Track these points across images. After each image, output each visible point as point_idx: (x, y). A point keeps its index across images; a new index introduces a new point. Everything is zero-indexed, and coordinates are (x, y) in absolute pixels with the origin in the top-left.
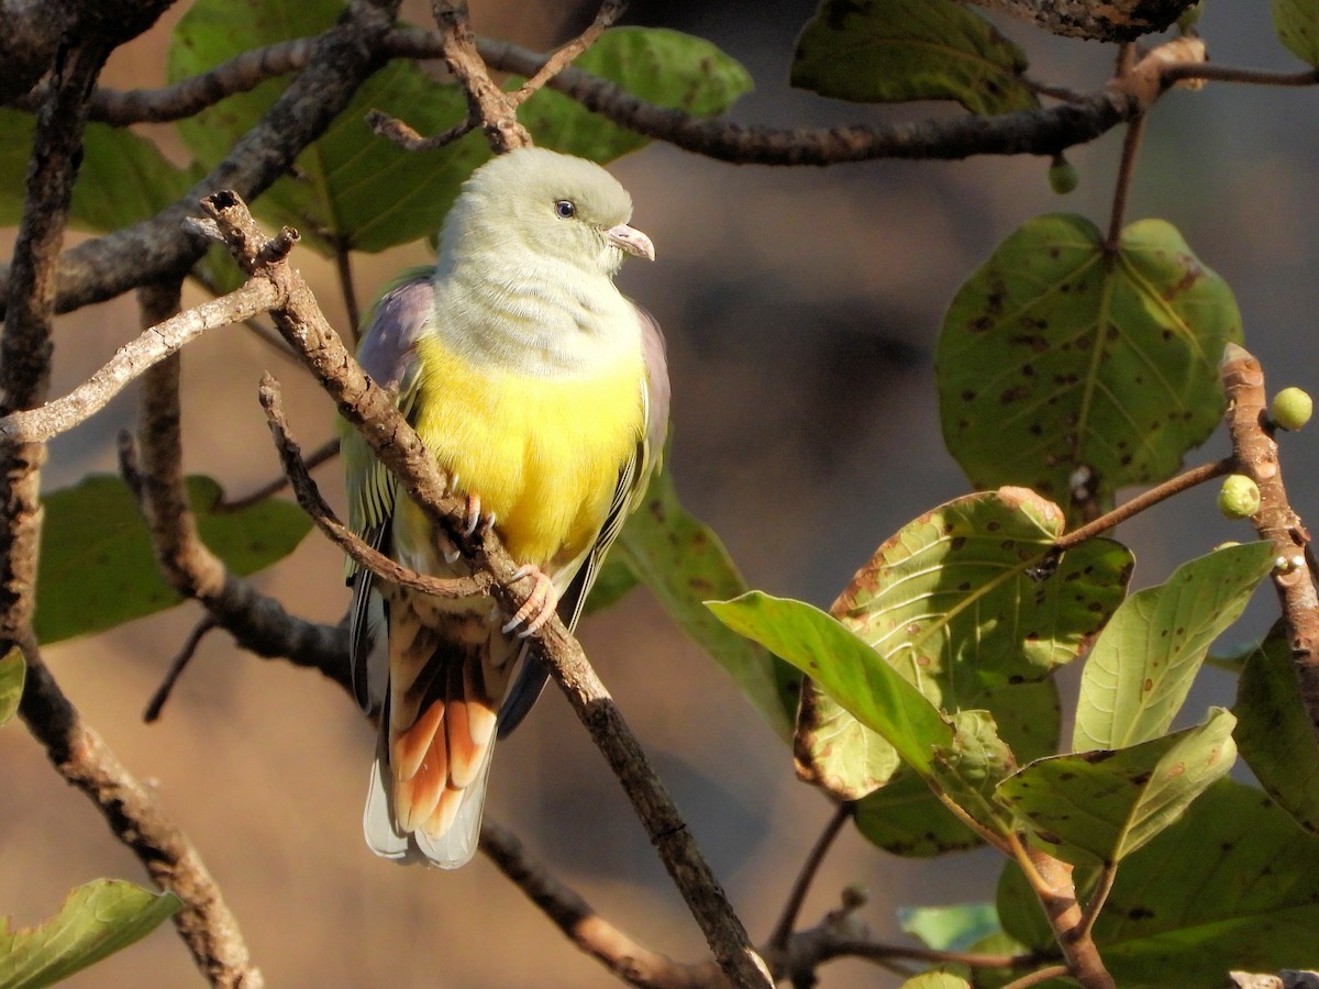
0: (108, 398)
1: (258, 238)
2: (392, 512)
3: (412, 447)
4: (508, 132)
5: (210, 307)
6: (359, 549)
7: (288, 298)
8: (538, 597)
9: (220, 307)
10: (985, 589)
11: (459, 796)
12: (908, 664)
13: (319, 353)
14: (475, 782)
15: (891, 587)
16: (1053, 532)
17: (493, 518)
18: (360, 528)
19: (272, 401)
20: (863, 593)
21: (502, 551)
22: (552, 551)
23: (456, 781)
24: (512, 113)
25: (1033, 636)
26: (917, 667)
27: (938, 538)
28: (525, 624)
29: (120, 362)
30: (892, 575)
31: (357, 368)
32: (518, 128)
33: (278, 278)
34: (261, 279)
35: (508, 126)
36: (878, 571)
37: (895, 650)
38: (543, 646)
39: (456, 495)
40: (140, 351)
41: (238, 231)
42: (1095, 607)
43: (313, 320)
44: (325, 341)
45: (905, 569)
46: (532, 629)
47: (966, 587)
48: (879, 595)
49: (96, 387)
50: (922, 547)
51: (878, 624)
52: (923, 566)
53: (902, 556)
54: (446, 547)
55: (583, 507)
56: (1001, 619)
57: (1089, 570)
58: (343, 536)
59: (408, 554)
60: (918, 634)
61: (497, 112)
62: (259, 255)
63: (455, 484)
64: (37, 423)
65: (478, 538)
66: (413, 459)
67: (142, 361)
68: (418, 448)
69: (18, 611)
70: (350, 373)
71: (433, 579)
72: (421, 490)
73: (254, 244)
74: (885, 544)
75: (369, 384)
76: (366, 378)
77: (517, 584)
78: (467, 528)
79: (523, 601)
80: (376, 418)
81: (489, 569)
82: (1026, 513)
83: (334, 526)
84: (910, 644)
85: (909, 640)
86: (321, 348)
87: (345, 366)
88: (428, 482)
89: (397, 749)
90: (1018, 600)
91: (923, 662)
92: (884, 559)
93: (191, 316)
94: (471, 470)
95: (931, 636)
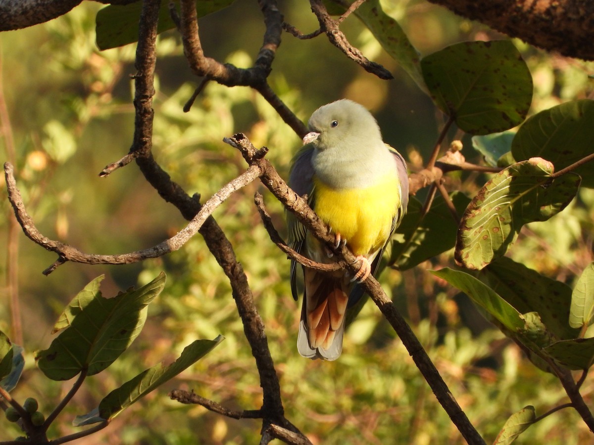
0: (200, 226)
1: (253, 150)
2: (305, 237)
3: (314, 219)
4: (336, 35)
5: (237, 181)
6: (295, 255)
7: (265, 172)
8: (363, 269)
9: (240, 181)
10: (524, 193)
11: (334, 334)
12: (496, 221)
13: (277, 189)
14: (340, 327)
15: (489, 197)
16: (550, 172)
17: (345, 242)
18: (293, 240)
19: (259, 203)
20: (479, 201)
21: (349, 253)
22: (369, 249)
23: (333, 328)
24: (337, 27)
25: (544, 205)
26: (500, 222)
27: (506, 178)
28: (359, 279)
29: (204, 211)
30: (490, 194)
31: (292, 192)
32: (340, 33)
33: (261, 165)
34: (255, 166)
35: (336, 33)
36: (484, 193)
37: (491, 217)
38: (366, 286)
39: (331, 234)
40: (212, 204)
41: (245, 149)
42: (567, 194)
43: (275, 178)
44: (280, 185)
45: (495, 190)
46: (362, 281)
47: (517, 193)
48: (484, 201)
49: (196, 223)
50: (501, 182)
51: (485, 210)
52: (501, 188)
53: (493, 187)
54: (328, 252)
55: (380, 234)
56: (531, 202)
57: (563, 183)
58: (289, 251)
59: (312, 252)
60: (500, 210)
61: (331, 27)
62: (254, 157)
63: (330, 231)
64: (175, 243)
65: (340, 249)
66: (314, 222)
67: (212, 209)
68: (316, 219)
69: (146, 148)
70: (289, 195)
71: (323, 264)
72: (318, 233)
73: (252, 153)
74: (486, 183)
75: (297, 197)
76: (295, 195)
77: (355, 264)
78: (336, 246)
79: (358, 270)
80: (300, 210)
81: (344, 260)
82: (539, 167)
83: (285, 247)
84: (497, 214)
85: (496, 212)
86: (278, 187)
87: (288, 193)
88: (320, 231)
89: (310, 318)
90: (538, 194)
91: (502, 219)
92: (486, 189)
93: (230, 187)
94: (337, 225)
95: (505, 210)
